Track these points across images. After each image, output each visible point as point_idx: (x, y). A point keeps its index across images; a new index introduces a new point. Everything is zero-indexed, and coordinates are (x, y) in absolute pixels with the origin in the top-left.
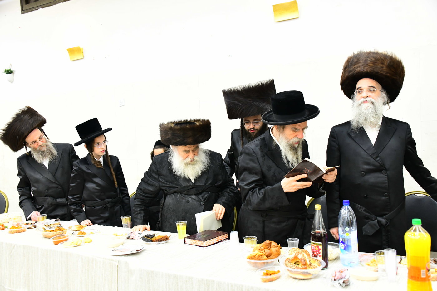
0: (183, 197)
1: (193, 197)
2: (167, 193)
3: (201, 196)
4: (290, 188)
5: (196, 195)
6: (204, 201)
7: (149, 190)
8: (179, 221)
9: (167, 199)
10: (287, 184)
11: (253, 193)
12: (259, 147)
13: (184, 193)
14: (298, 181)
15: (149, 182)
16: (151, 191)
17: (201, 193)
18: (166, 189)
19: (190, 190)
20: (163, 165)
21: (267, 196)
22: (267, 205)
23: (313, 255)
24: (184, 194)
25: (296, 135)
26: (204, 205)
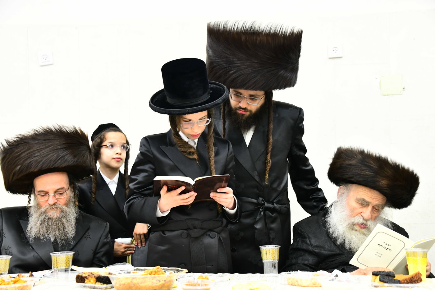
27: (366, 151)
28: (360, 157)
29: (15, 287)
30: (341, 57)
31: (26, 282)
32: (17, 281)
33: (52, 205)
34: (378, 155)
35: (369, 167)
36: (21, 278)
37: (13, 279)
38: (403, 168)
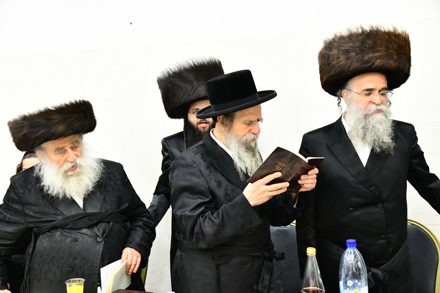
0: (66, 234)
1: (85, 231)
2: (39, 231)
3: (96, 228)
4: (259, 198)
5: (90, 227)
6: (102, 236)
7: (6, 232)
8: (71, 280)
9: (38, 242)
10: (254, 192)
11: (204, 219)
12: (200, 155)
13: (68, 227)
14: (268, 184)
15: (7, 219)
16: (11, 233)
17: (96, 225)
18: (37, 226)
19: (78, 221)
20: (29, 187)
21: (226, 219)
22: (229, 231)
24: (68, 229)
25: (250, 130)
26: (103, 242)
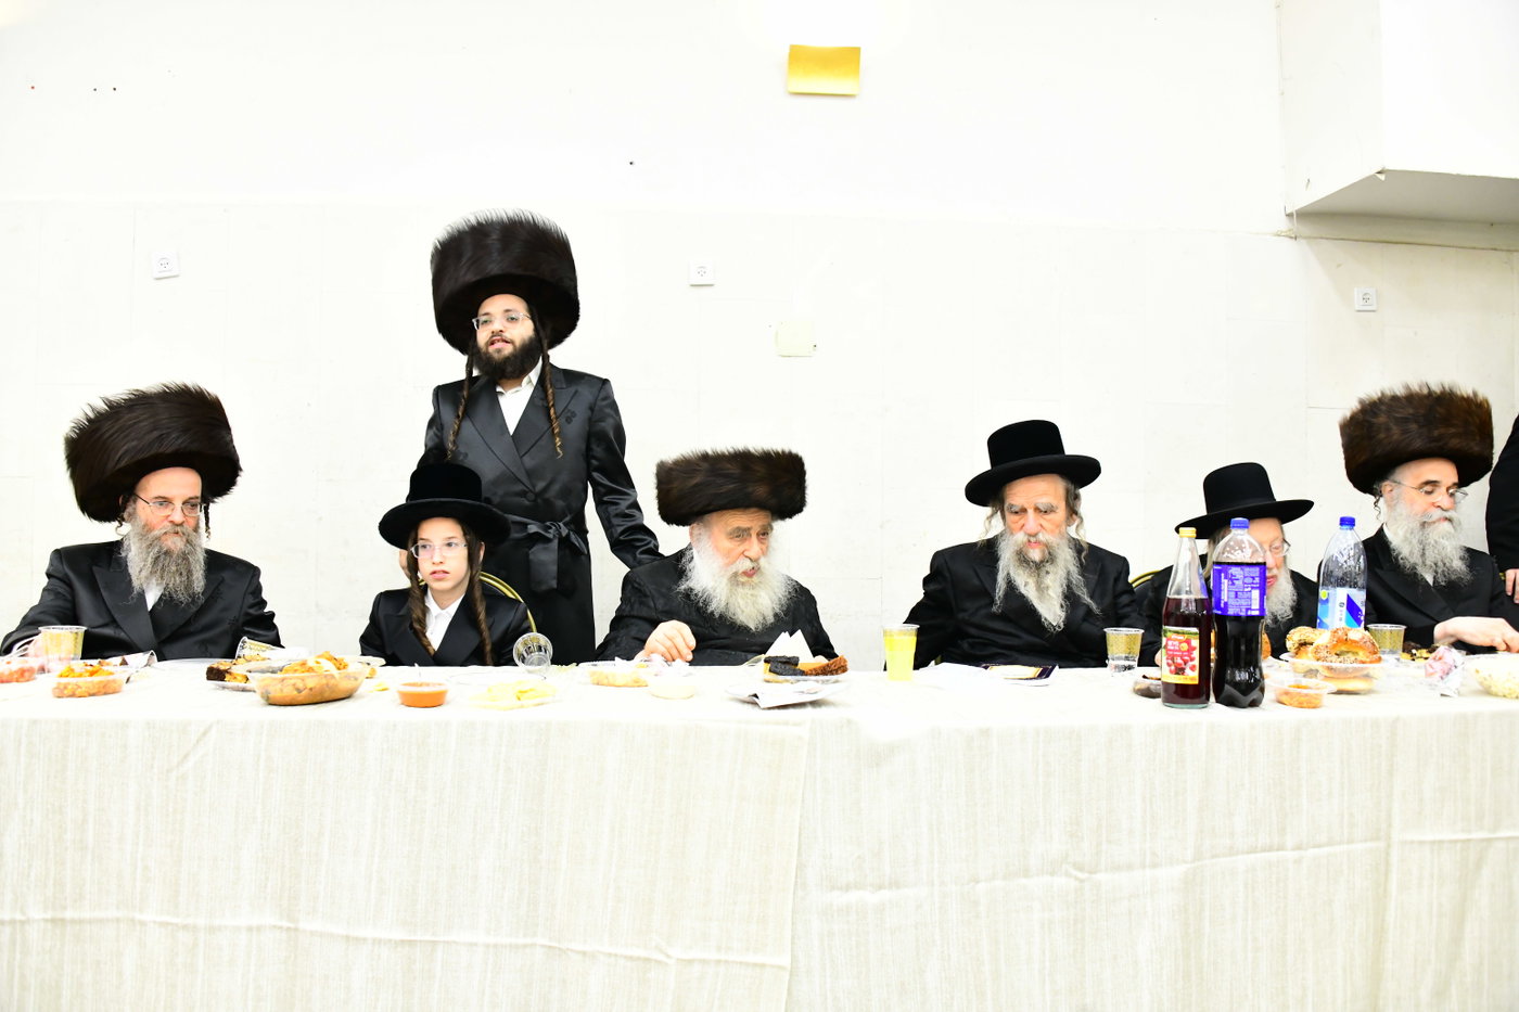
23: (1173, 668)
27: (710, 452)
28: (705, 465)
29: (92, 682)
30: (712, 285)
31: (112, 674)
32: (96, 672)
33: (177, 525)
34: (731, 450)
35: (726, 476)
36: (105, 668)
37: (89, 668)
38: (777, 454)
